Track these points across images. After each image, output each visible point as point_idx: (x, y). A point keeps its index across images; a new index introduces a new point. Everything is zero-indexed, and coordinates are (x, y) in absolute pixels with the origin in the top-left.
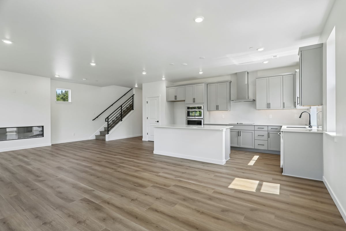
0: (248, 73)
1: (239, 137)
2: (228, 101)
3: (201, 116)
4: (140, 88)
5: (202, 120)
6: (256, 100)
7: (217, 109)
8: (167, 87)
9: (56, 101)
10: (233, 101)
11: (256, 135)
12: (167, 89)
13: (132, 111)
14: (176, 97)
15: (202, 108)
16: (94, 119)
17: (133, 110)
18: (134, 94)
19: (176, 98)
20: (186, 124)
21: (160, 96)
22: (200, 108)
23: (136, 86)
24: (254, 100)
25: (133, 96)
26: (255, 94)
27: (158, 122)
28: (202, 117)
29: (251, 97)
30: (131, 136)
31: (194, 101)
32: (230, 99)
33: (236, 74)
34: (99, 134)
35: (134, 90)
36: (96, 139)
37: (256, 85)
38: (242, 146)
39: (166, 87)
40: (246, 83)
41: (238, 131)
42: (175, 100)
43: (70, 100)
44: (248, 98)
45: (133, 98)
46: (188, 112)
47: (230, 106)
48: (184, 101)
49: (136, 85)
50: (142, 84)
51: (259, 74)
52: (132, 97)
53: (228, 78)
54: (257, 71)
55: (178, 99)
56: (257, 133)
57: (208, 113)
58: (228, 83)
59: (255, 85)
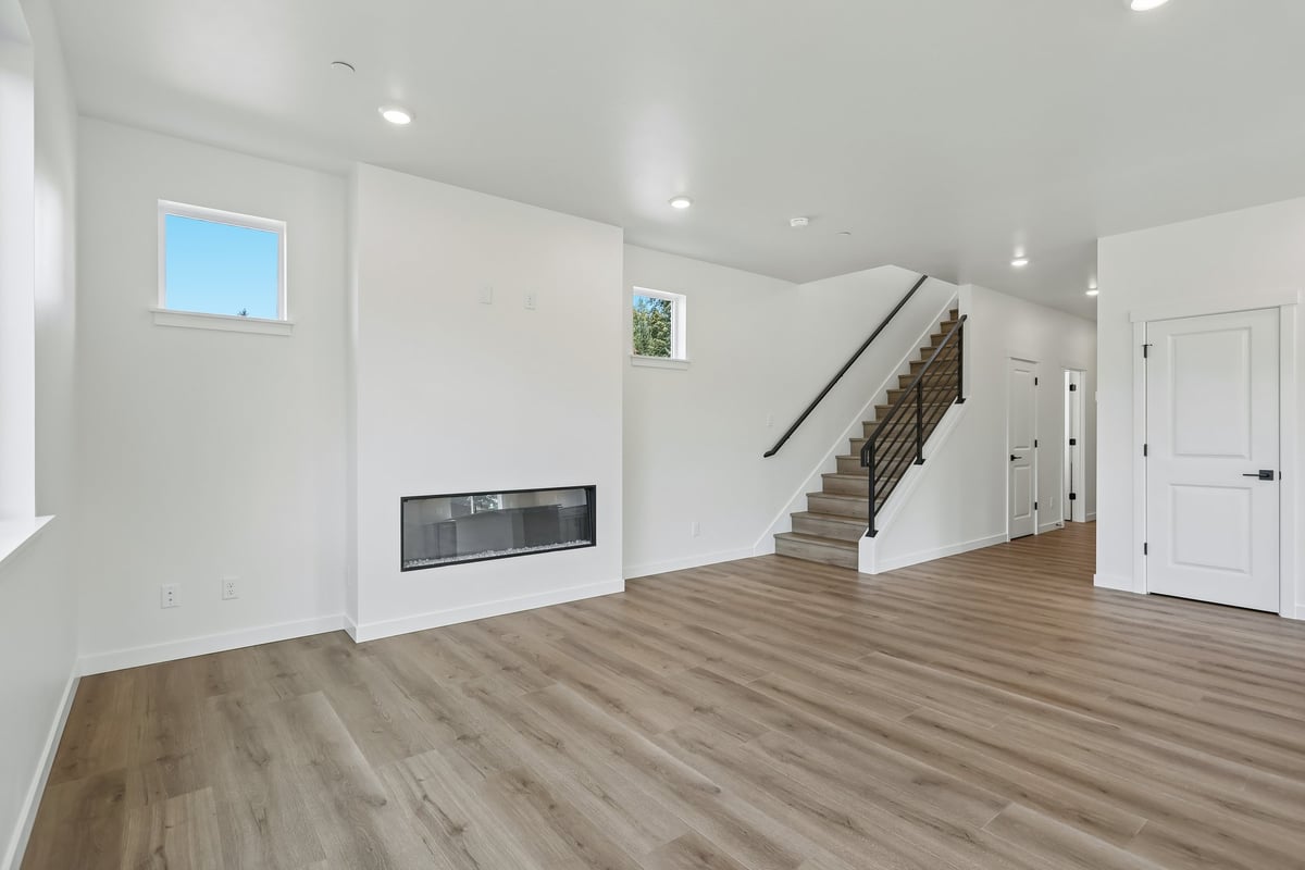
9: (632, 353)
13: (957, 408)
16: (769, 449)
17: (962, 400)
18: (965, 318)
21: (1299, 301)
30: (957, 547)
34: (787, 527)
36: (776, 554)
43: (679, 348)
49: (1019, 253)
50: (1095, 243)
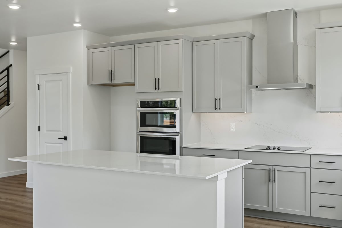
0: (296, 14)
1: (271, 185)
2: (244, 88)
3: (174, 127)
4: (22, 47)
5: (178, 138)
6: (315, 86)
7: (217, 107)
8: (89, 48)
10: (257, 87)
11: (315, 180)
12: (88, 53)
13: (5, 108)
14: (111, 73)
15: (178, 104)
17: (8, 104)
18: (11, 65)
19: (111, 79)
20: (137, 152)
21: (71, 71)
22: (172, 104)
23: (13, 44)
24: (311, 87)
25: (8, 69)
26: (313, 71)
27: (65, 138)
28: (177, 129)
29: (303, 78)
31: (157, 87)
32: (251, 84)
33: (265, 15)
35: (11, 52)
37: (315, 47)
38: (278, 209)
39: (87, 47)
40: (292, 41)
41: (267, 168)
42: (110, 82)
44: (296, 80)
45: (8, 75)
46: (143, 116)
47: (251, 99)
48: (133, 84)
49: (13, 39)
50: (26, 38)
51: (325, 19)
52: (5, 73)
53: (247, 28)
54: (318, 10)
55: (115, 81)
56: (317, 175)
57: (193, 116)
58: (245, 41)
59: (313, 46)
